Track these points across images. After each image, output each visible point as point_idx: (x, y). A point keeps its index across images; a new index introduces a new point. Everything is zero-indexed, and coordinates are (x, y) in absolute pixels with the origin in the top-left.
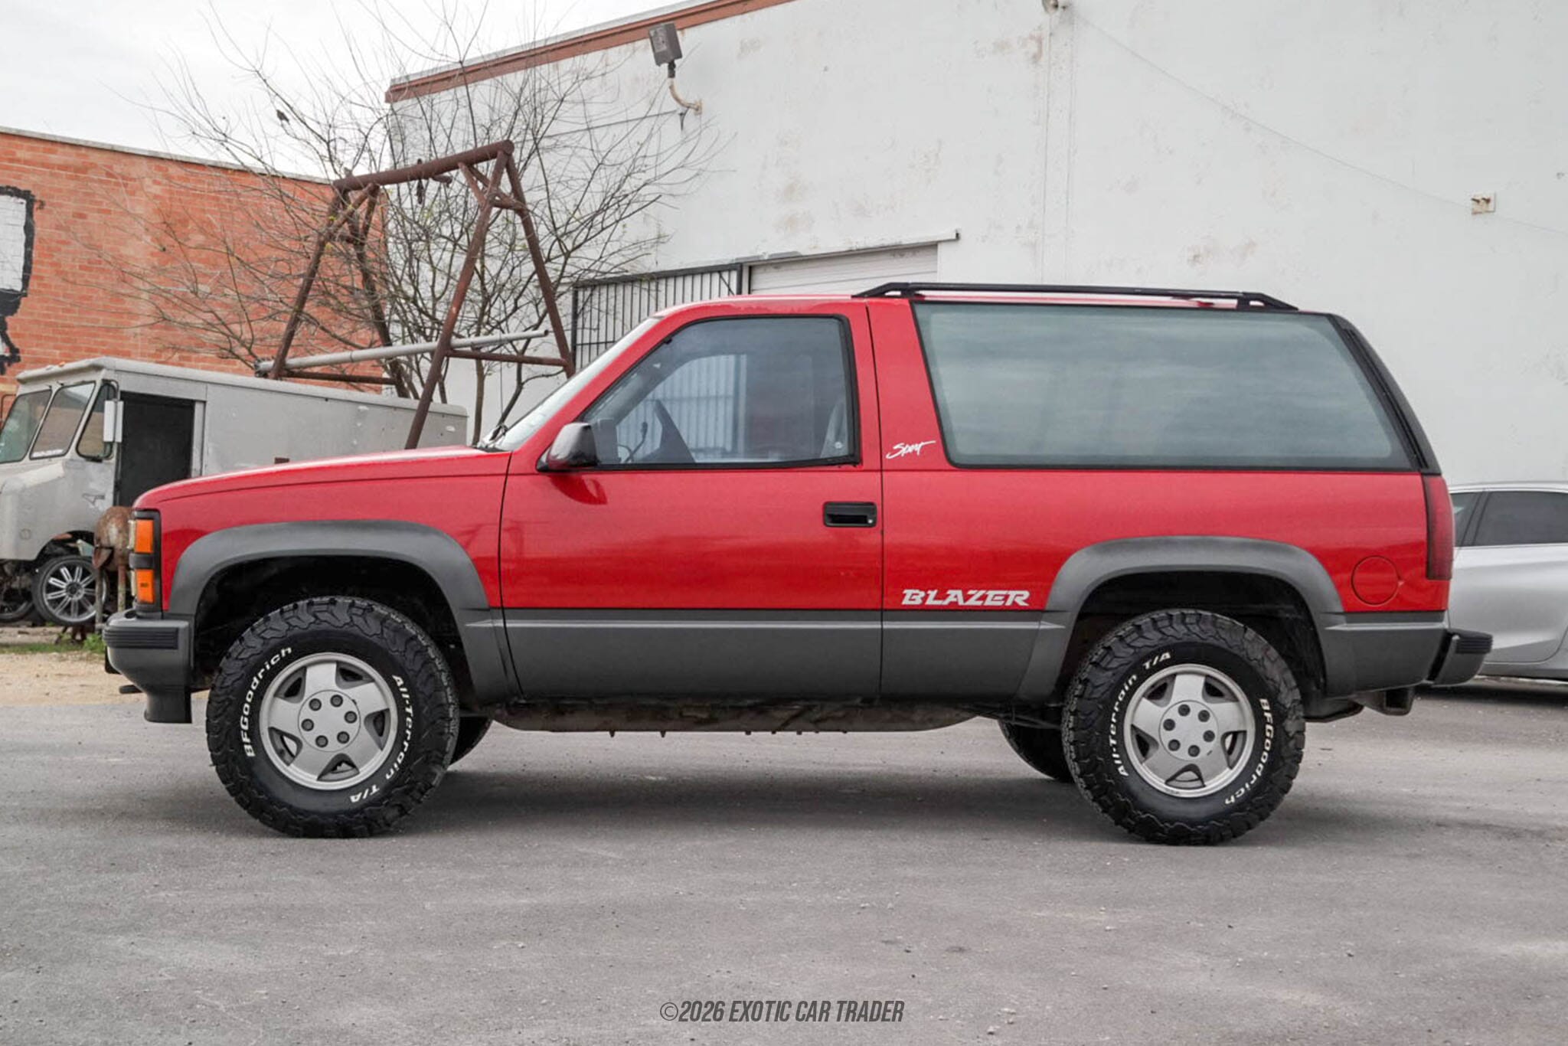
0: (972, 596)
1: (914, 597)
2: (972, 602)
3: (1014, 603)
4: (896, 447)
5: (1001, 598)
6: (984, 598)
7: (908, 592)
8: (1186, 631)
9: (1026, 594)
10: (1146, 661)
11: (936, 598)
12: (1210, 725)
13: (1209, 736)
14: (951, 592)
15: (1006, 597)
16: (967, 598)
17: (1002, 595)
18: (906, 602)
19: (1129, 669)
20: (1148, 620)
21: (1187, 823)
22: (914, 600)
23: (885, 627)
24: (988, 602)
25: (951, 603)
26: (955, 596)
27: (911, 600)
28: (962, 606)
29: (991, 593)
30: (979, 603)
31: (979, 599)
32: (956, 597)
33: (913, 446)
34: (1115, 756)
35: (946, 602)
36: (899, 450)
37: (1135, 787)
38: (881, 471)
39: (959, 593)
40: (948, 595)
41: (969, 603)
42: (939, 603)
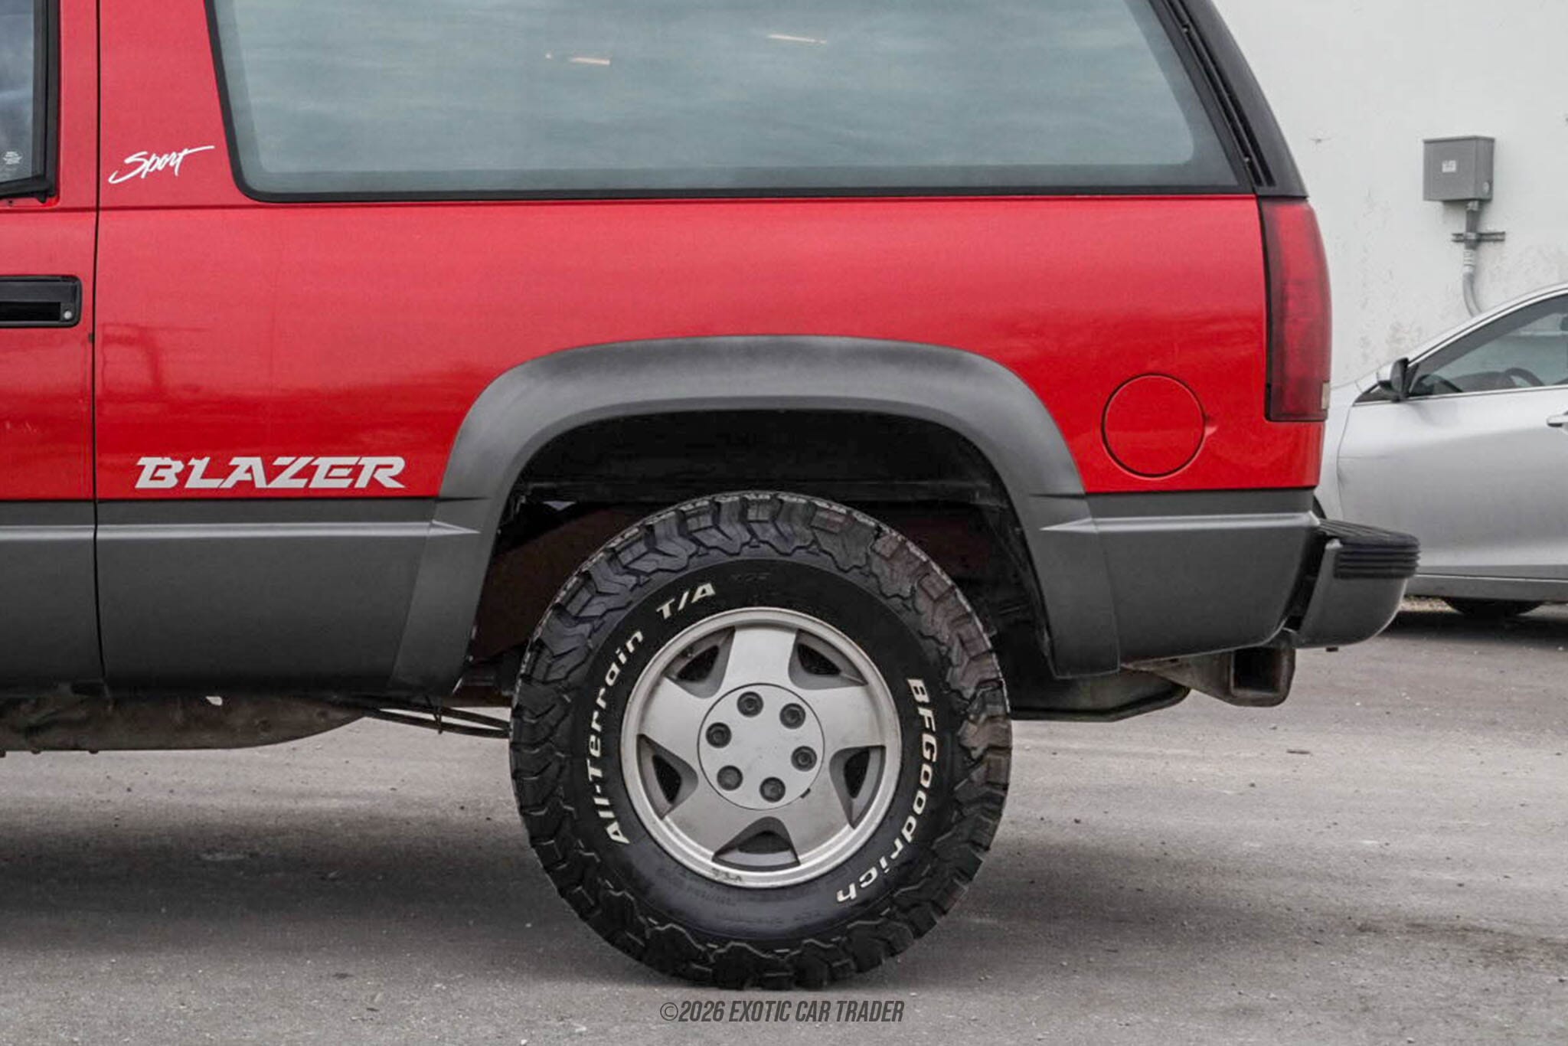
0: (283, 468)
1: (160, 473)
2: (283, 482)
3: (373, 481)
4: (128, 161)
5: (346, 472)
6: (308, 472)
7: (149, 463)
8: (747, 537)
9: (398, 463)
10: (663, 602)
11: (206, 475)
12: (807, 735)
13: (803, 758)
14: (241, 462)
15: (357, 470)
16: (272, 473)
17: (348, 467)
18: (144, 482)
19: (628, 618)
20: (672, 514)
21: (749, 942)
22: (162, 478)
23: (100, 535)
24: (319, 482)
25: (239, 483)
26: (247, 468)
27: (153, 478)
28: (261, 490)
29: (324, 463)
30: (301, 483)
31: (298, 476)
32: (250, 470)
33: (166, 158)
34: (598, 801)
35: (229, 483)
36: (139, 164)
37: (645, 868)
38: (97, 209)
39: (256, 463)
40: (235, 467)
41: (275, 484)
42: (213, 483)
